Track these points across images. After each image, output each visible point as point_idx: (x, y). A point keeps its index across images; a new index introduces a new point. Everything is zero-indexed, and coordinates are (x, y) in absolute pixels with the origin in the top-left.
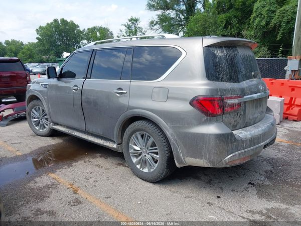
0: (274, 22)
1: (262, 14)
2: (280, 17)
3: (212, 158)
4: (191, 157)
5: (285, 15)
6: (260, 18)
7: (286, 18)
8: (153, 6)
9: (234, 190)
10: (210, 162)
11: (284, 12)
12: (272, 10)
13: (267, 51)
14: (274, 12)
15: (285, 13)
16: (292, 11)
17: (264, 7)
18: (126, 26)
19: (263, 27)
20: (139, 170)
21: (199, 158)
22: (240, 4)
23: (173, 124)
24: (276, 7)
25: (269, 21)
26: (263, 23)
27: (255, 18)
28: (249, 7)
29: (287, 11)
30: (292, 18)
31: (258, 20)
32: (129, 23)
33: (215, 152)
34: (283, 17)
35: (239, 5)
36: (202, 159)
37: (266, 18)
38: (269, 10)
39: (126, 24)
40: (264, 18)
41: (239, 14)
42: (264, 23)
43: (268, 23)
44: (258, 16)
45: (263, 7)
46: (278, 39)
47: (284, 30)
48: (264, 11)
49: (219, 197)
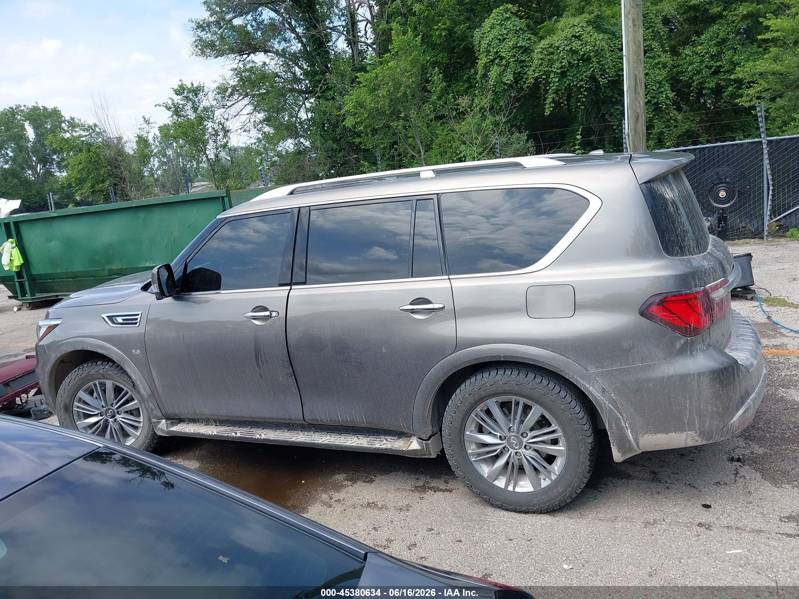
0: (531, 74)
1: (502, 58)
2: (545, 63)
3: (707, 425)
4: (655, 433)
5: (555, 57)
6: (499, 65)
7: (557, 65)
8: (211, 45)
9: (719, 483)
10: (702, 434)
11: (551, 50)
12: (521, 47)
13: (527, 141)
14: (526, 50)
15: (552, 53)
16: (568, 48)
17: (504, 39)
18: (169, 109)
19: (510, 86)
20: (505, 490)
21: (675, 431)
22: (444, 34)
23: (602, 367)
24: (529, 39)
25: (520, 73)
26: (509, 78)
27: (487, 68)
28: (463, 40)
29: (558, 48)
30: (570, 63)
31: (494, 71)
32: (177, 99)
33: (715, 409)
34: (551, 62)
35: (440, 35)
36: (683, 430)
37: (512, 65)
38: (515, 47)
39: (170, 103)
40: (507, 65)
41: (443, 57)
42: (511, 77)
43: (518, 77)
44: (492, 61)
45: (501, 41)
46: (547, 112)
47: (556, 92)
48: (505, 50)
49: (707, 506)
